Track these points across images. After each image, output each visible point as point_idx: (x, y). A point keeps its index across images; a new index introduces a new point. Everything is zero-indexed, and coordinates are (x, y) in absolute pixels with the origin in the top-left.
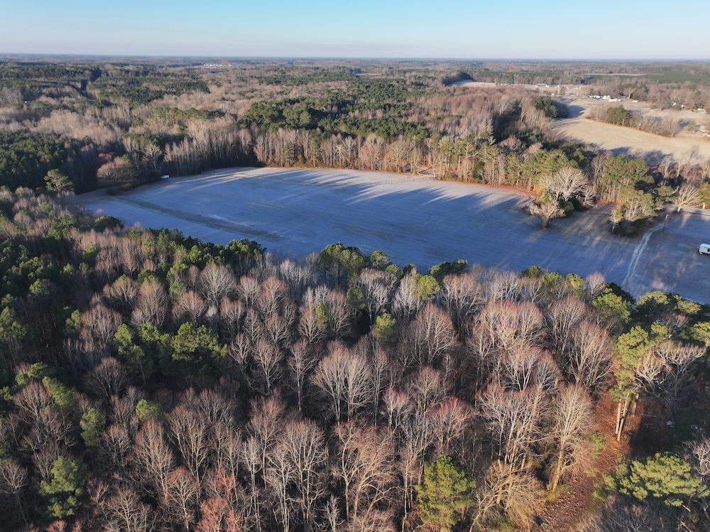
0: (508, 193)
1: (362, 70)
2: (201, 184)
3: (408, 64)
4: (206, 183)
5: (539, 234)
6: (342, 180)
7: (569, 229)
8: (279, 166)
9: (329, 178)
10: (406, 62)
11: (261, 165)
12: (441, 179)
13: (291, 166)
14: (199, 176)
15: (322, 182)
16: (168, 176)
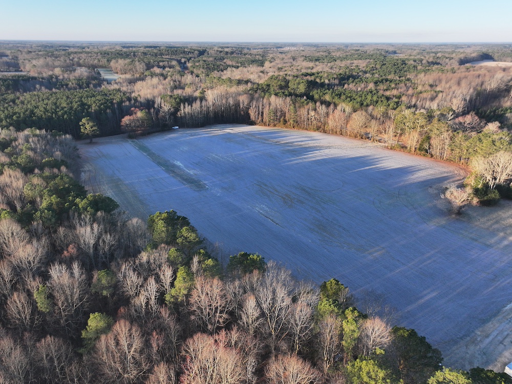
0: (445, 170)
1: (397, 52)
2: (195, 135)
3: (443, 47)
4: (199, 135)
5: (443, 221)
6: (302, 141)
7: (482, 220)
8: (265, 125)
9: (292, 139)
10: (442, 45)
11: (252, 123)
12: (391, 149)
13: (275, 126)
14: (200, 129)
15: (282, 142)
16: (178, 127)
